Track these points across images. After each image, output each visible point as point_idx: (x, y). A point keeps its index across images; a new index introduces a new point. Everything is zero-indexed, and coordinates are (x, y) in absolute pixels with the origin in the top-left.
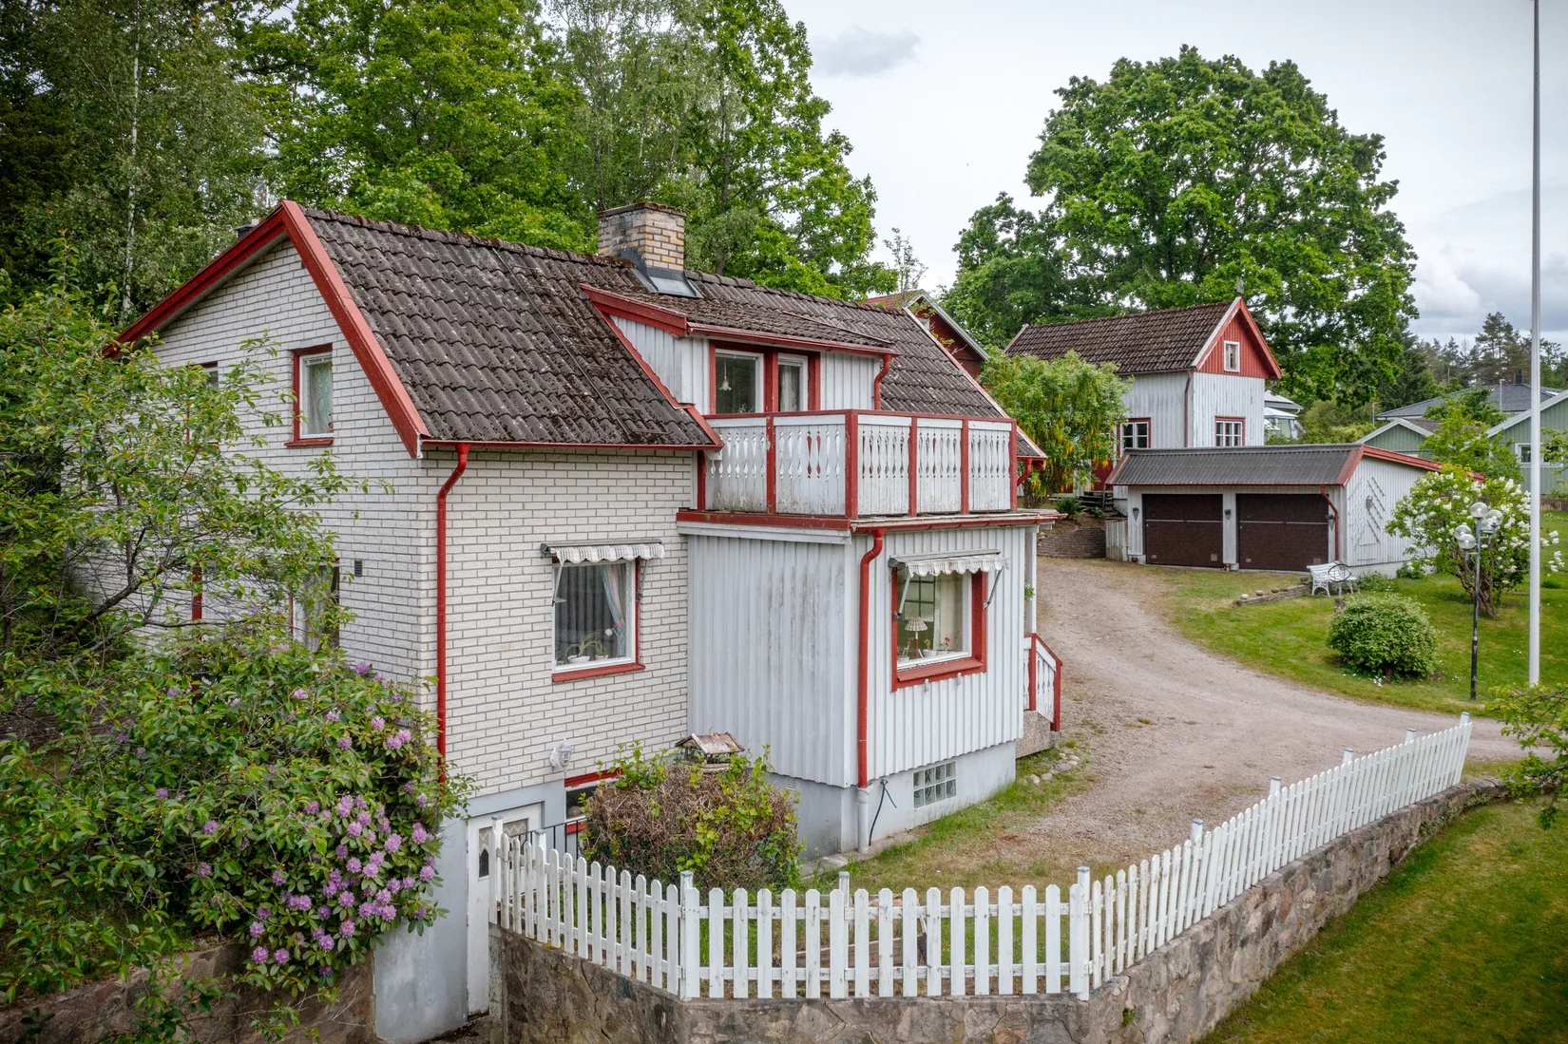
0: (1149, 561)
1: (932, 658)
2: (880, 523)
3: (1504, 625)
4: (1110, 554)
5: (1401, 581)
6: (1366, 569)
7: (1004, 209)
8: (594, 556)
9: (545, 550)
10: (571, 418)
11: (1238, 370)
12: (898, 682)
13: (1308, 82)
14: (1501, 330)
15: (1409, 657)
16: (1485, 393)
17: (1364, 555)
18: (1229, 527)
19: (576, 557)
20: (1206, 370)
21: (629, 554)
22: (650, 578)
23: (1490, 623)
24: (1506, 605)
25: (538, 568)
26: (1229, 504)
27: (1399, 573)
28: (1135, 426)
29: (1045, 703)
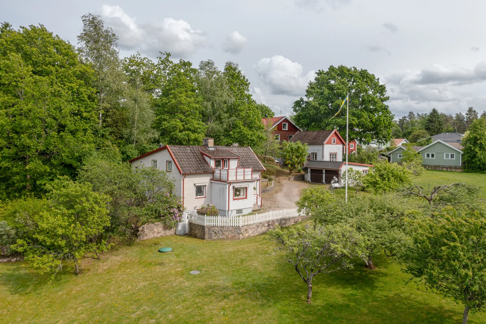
0: (311, 182)
1: (240, 197)
2: (231, 182)
4: (305, 180)
8: (200, 185)
9: (194, 184)
10: (197, 169)
11: (335, 143)
12: (234, 199)
14: (473, 112)
16: (431, 138)
18: (324, 175)
19: (198, 185)
20: (327, 144)
21: (204, 184)
22: (207, 187)
25: (193, 186)
26: (324, 172)
28: (314, 154)
29: (259, 203)
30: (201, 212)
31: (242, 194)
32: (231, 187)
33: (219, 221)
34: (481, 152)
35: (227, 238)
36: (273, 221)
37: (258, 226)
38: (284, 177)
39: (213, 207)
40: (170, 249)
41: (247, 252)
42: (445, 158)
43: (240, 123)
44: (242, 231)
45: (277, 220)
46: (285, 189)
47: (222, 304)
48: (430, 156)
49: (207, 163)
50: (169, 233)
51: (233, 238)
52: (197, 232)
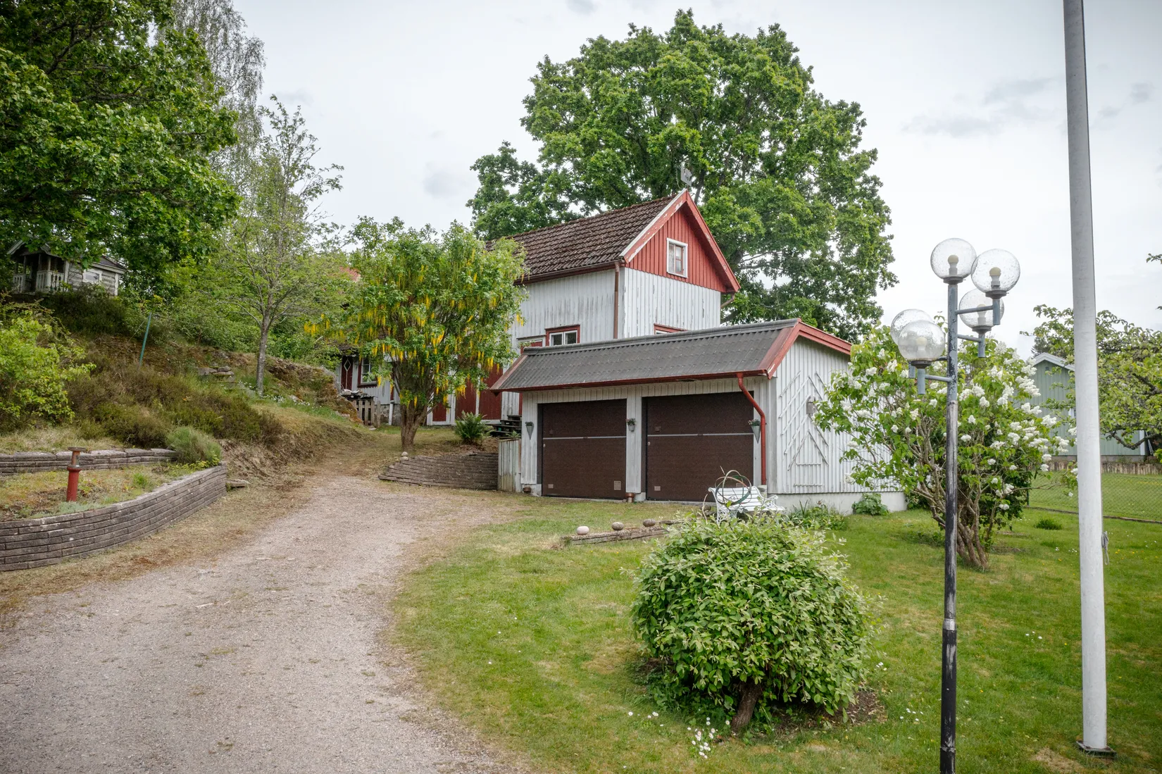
0: (546, 493)
3: (1000, 580)
4: (503, 484)
5: (856, 518)
6: (804, 499)
7: (506, 159)
11: (686, 275)
13: (796, 50)
15: (792, 667)
17: (803, 478)
18: (634, 441)
23: (978, 578)
24: (1001, 550)
26: (634, 411)
27: (855, 507)
28: (564, 334)
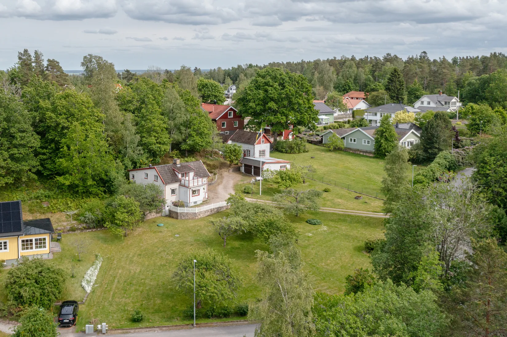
0: (245, 173)
1: (195, 195)
2: (191, 187)
4: (241, 172)
8: (173, 188)
9: (171, 188)
10: (172, 180)
11: (264, 143)
12: (192, 197)
18: (253, 170)
20: (257, 144)
21: (176, 188)
22: (177, 190)
25: (170, 190)
26: (253, 167)
28: (248, 151)
29: (207, 197)
30: (176, 204)
31: (196, 192)
32: (191, 190)
33: (185, 210)
34: (386, 142)
35: (190, 219)
36: (214, 209)
37: (205, 212)
38: (225, 170)
39: (182, 202)
40: (162, 225)
41: (200, 226)
42: (363, 143)
43: (194, 134)
44: (197, 215)
45: (216, 208)
46: (224, 181)
47: (191, 247)
48: (353, 140)
49: (177, 176)
50: (159, 215)
51: (192, 219)
52: (174, 215)
